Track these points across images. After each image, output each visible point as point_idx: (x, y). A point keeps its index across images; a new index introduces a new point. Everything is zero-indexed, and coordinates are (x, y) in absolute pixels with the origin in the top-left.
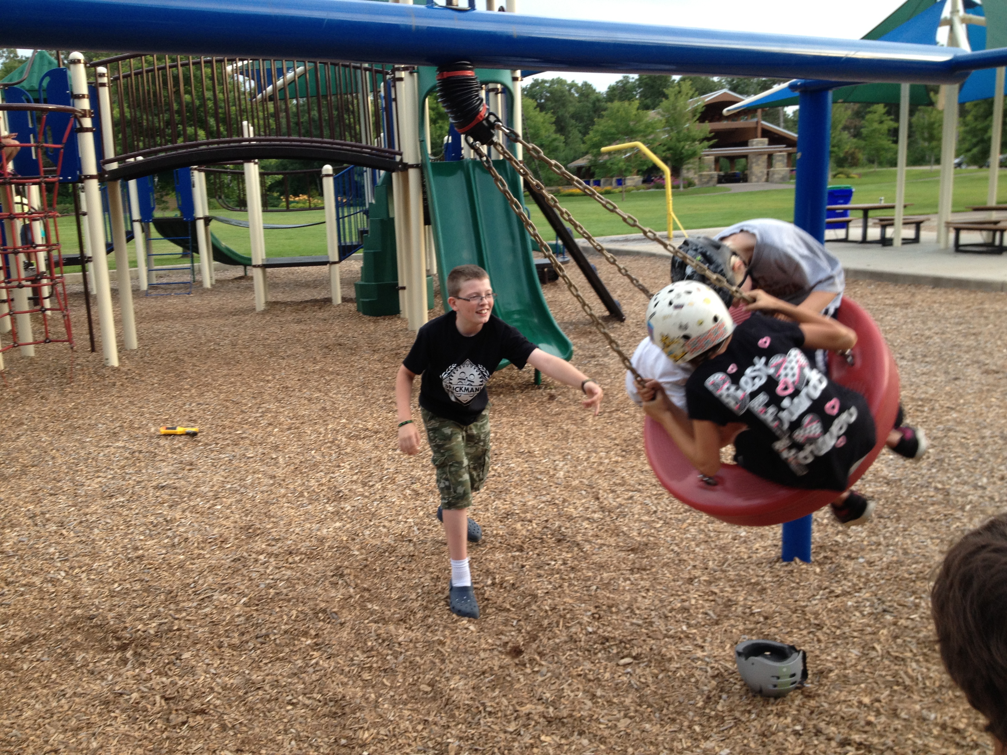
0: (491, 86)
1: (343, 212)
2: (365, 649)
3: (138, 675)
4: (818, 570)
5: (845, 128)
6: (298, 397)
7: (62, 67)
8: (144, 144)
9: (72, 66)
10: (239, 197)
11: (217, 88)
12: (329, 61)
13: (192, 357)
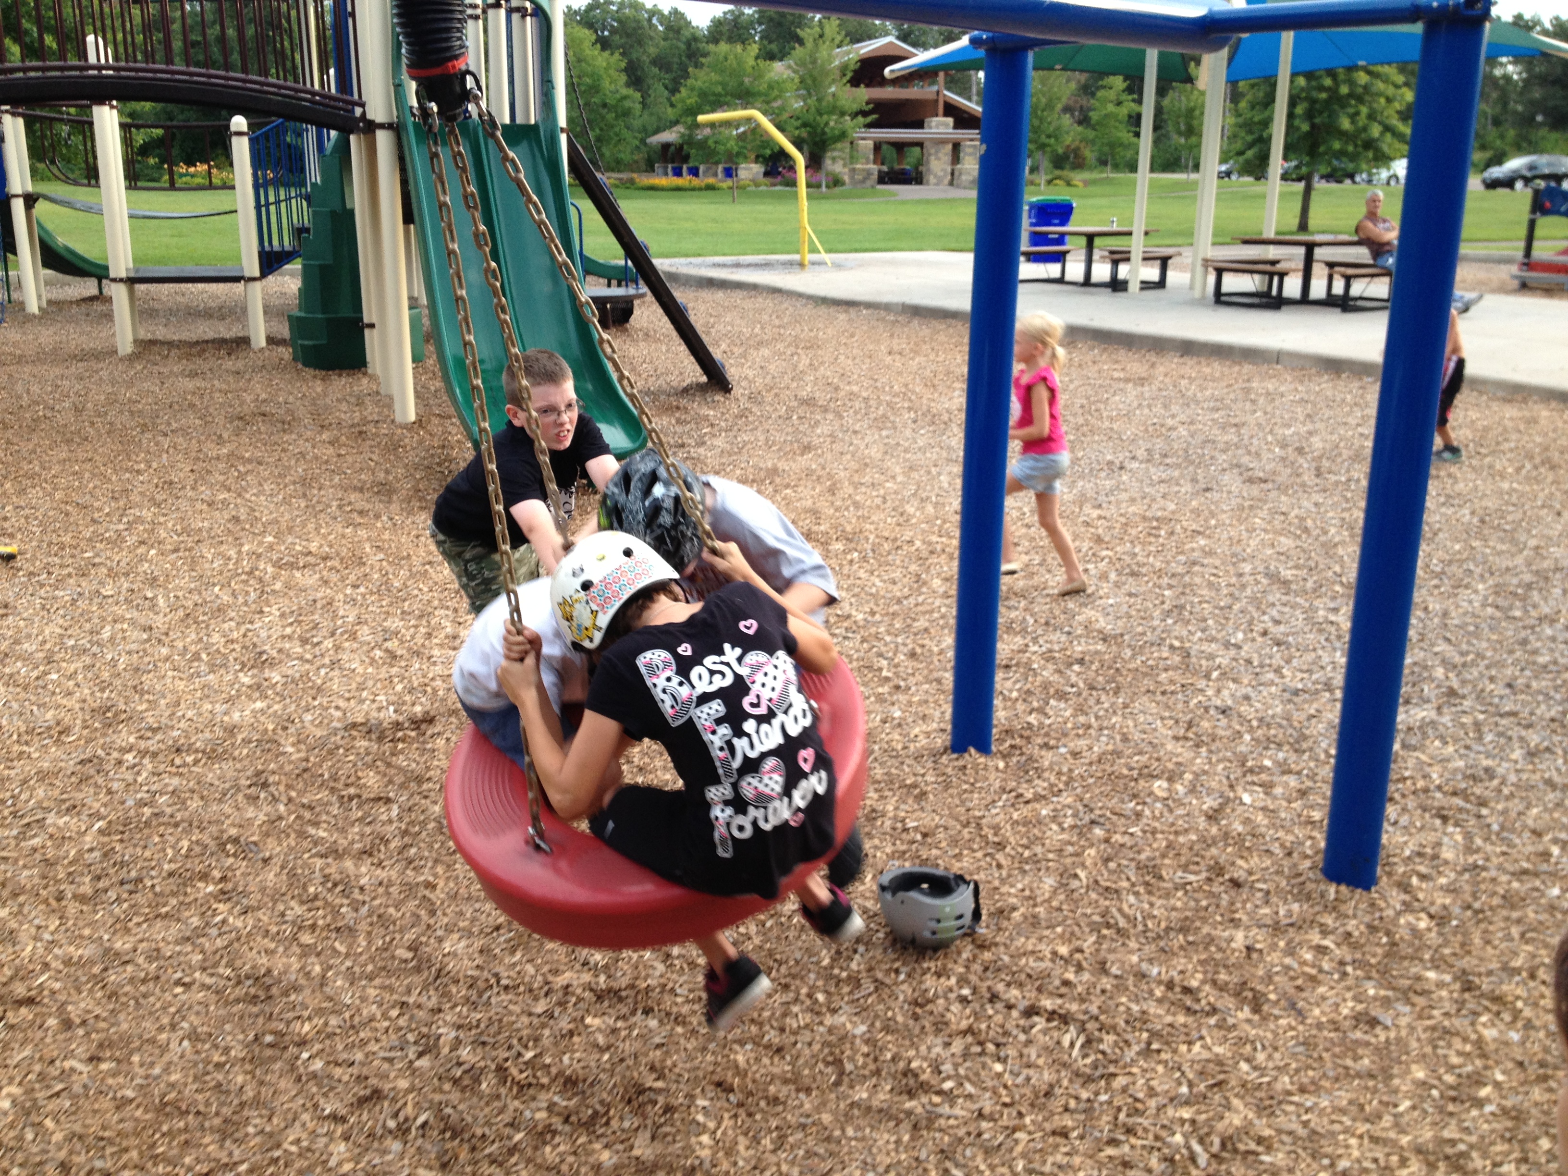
1: (267, 196)
2: (305, 898)
4: (1001, 765)
5: (1067, 109)
6: (191, 499)
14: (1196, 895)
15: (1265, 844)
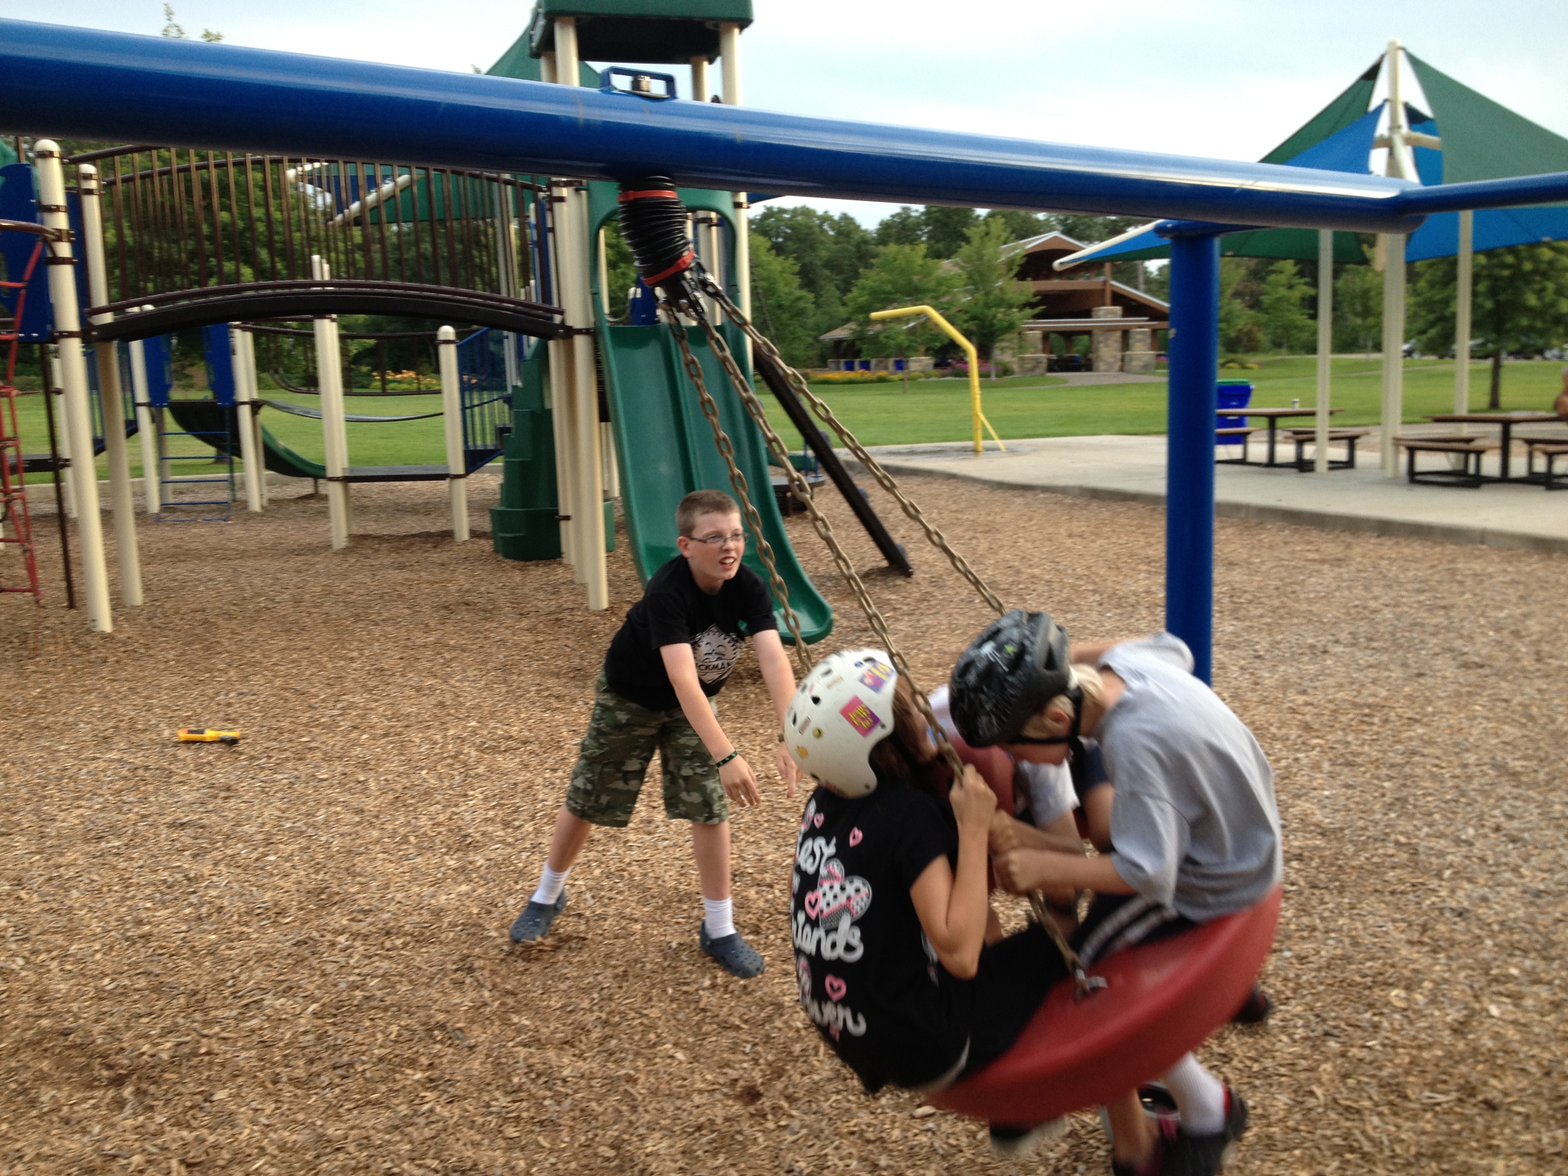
0: (701, 214)
1: (471, 399)
2: (509, 1089)
3: (142, 1126)
5: (1237, 294)
6: (400, 685)
7: (24, 162)
8: (156, 285)
9: (39, 162)
10: (306, 371)
11: (272, 202)
12: (448, 168)
13: (230, 619)
14: (1447, 1118)
15: (1519, 1062)
